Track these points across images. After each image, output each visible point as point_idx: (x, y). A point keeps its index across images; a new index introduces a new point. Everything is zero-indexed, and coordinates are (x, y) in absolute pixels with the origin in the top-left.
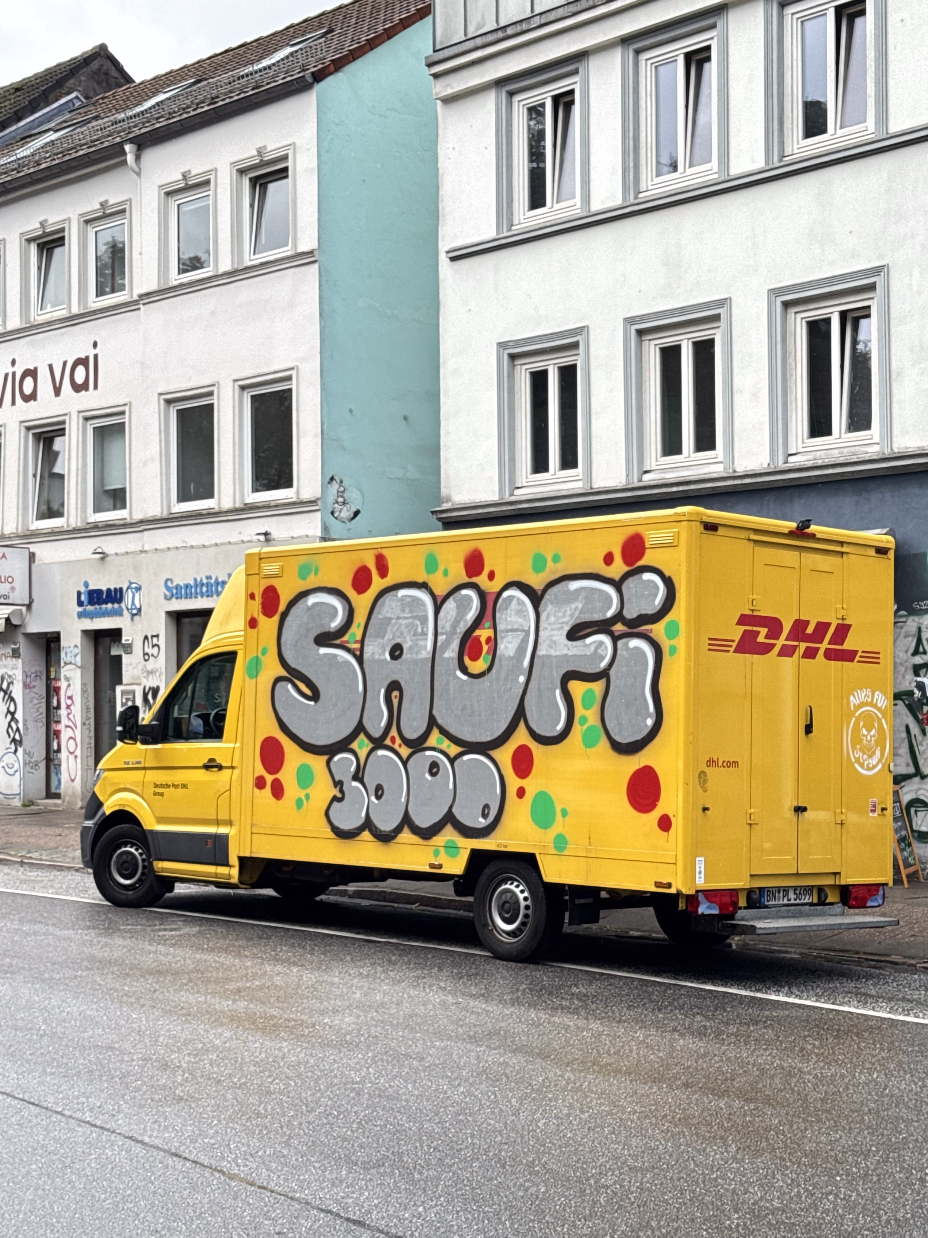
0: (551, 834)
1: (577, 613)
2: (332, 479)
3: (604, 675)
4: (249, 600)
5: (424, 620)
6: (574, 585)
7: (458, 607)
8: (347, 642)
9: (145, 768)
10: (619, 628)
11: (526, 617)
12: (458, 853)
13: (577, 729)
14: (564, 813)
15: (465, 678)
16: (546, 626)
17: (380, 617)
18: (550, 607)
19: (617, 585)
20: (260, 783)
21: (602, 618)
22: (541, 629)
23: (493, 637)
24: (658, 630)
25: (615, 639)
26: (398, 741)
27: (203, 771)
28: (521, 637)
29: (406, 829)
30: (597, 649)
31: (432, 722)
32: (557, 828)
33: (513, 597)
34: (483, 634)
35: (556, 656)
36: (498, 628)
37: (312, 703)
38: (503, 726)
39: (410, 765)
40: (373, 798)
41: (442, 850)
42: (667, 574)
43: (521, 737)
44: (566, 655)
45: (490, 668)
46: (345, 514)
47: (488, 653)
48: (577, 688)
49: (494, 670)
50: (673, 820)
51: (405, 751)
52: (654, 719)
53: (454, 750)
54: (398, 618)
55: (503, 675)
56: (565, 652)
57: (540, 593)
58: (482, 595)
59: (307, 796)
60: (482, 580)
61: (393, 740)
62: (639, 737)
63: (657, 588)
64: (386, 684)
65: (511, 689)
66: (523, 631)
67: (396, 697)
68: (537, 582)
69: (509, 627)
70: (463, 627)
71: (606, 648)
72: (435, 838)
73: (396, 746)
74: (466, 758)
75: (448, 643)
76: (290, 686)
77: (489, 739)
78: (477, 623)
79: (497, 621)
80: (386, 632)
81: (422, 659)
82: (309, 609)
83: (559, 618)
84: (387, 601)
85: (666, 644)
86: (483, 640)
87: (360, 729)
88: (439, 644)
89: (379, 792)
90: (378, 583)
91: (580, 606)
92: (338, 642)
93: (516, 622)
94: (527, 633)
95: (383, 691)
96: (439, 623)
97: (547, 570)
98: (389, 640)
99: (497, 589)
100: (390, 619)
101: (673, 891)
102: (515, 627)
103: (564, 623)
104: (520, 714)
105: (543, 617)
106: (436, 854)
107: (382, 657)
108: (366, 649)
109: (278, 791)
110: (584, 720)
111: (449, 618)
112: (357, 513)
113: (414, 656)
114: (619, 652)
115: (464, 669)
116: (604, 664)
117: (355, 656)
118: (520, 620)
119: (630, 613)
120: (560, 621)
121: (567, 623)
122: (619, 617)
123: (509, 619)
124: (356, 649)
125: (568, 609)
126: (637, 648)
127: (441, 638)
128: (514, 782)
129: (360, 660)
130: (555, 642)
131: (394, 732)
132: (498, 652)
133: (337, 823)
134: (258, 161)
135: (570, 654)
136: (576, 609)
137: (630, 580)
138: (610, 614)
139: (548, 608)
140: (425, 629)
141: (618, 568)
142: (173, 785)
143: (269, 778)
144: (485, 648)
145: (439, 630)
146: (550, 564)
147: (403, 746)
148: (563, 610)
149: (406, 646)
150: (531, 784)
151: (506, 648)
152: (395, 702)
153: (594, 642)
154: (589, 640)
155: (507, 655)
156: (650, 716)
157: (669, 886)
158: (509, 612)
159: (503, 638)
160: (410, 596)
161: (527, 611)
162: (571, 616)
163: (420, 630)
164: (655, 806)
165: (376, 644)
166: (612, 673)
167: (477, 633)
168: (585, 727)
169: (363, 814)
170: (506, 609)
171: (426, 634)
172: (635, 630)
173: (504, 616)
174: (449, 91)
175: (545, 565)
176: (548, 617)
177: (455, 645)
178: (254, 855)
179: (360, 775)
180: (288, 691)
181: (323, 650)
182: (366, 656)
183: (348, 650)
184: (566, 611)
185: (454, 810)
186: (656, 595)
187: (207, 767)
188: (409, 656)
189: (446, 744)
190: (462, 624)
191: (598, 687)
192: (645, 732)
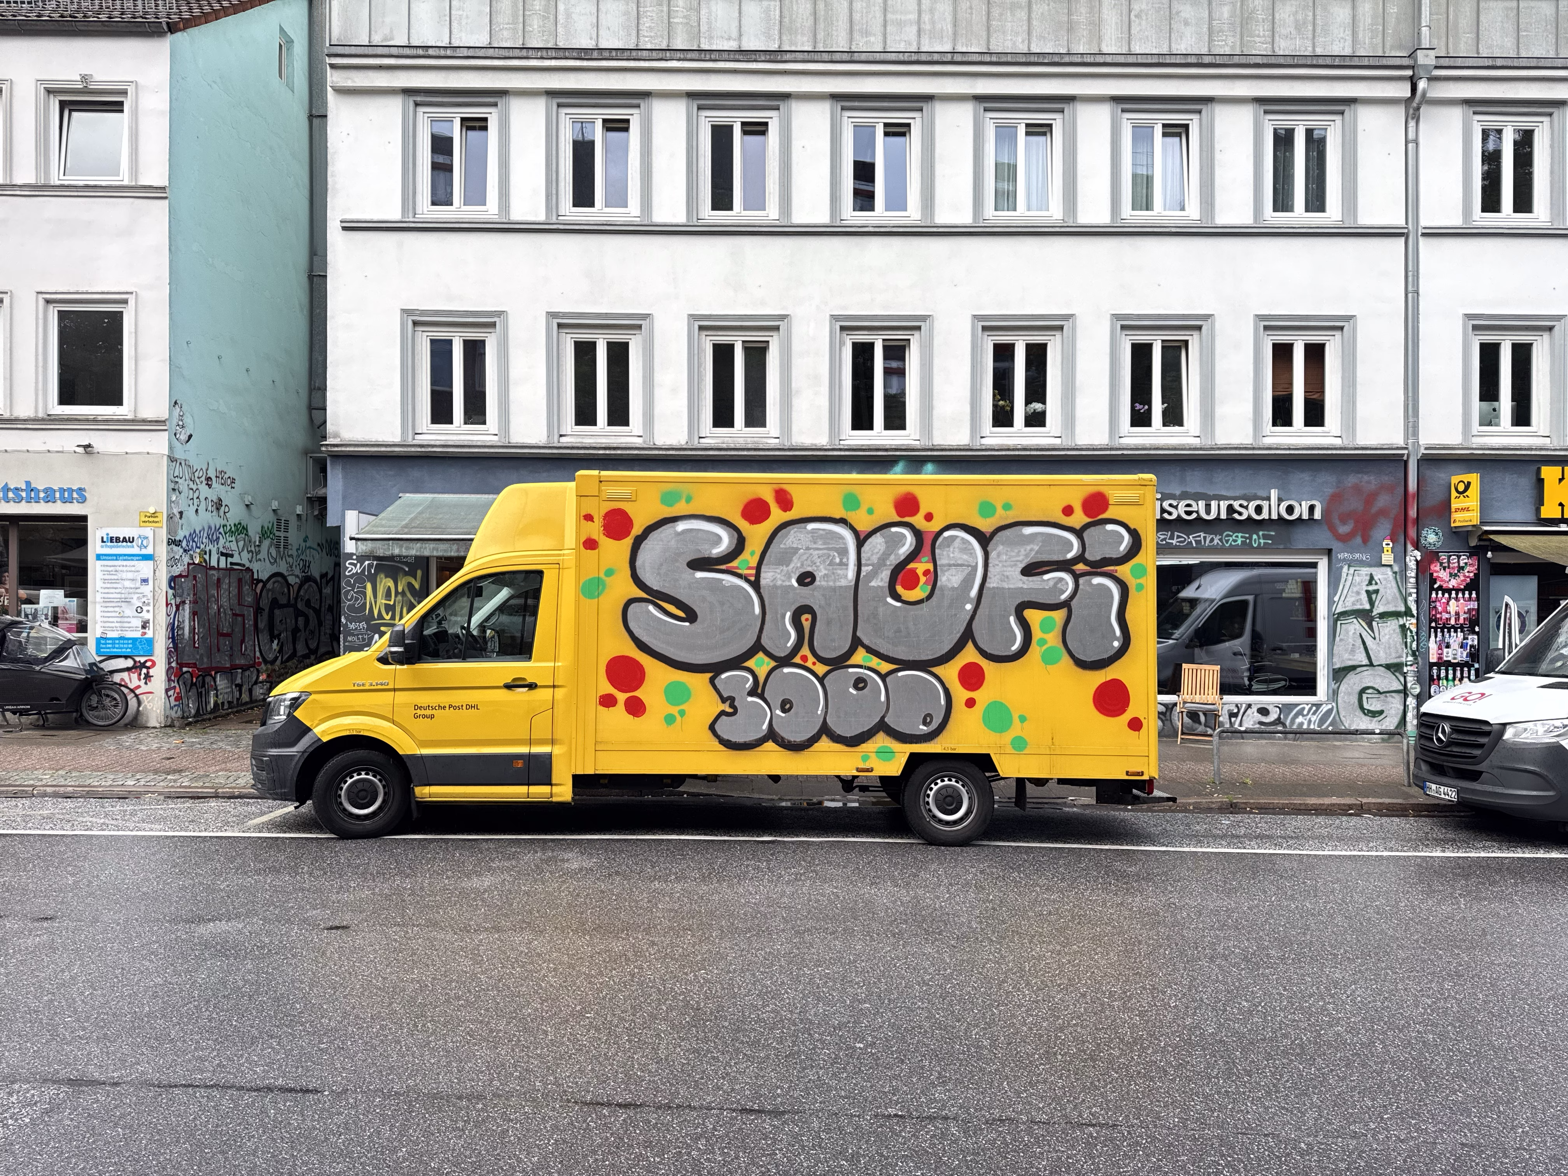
0: (1008, 737)
1: (1033, 553)
2: (176, 403)
3: (1066, 604)
4: (583, 522)
5: (844, 552)
6: (1028, 530)
7: (886, 543)
8: (737, 568)
9: (395, 690)
10: (1080, 567)
11: (972, 553)
12: (894, 757)
13: (1035, 650)
14: (1023, 719)
15: (898, 604)
16: (997, 562)
17: (782, 546)
18: (1001, 548)
19: (1079, 533)
20: (608, 701)
21: (1062, 559)
22: (990, 565)
23: (932, 570)
24: (1124, 571)
25: (1076, 577)
26: (811, 659)
27: (505, 691)
28: (966, 572)
29: (824, 737)
30: (1056, 584)
31: (856, 643)
32: (1016, 730)
33: (957, 537)
34: (921, 566)
35: (1009, 589)
36: (938, 563)
37: (687, 624)
38: (947, 647)
39: (826, 681)
40: (778, 712)
41: (873, 755)
42: (1132, 527)
43: (969, 655)
44: (1022, 588)
45: (929, 597)
46: (184, 437)
47: (926, 583)
48: (1033, 616)
49: (934, 598)
50: (1144, 722)
51: (821, 669)
52: (1121, 642)
53: (885, 667)
54: (808, 549)
55: (946, 603)
56: (1020, 585)
57: (988, 535)
58: (918, 534)
59: (682, 713)
60: (918, 520)
61: (805, 659)
62: (1105, 656)
63: (1123, 537)
64: (794, 608)
65: (956, 615)
66: (968, 566)
67: (807, 620)
68: (986, 525)
69: (952, 562)
70: (893, 561)
71: (1067, 583)
72: (863, 745)
73: (809, 664)
74: (900, 674)
75: (873, 574)
76: (651, 608)
77: (930, 657)
78: (913, 556)
79: (937, 557)
80: (791, 561)
81: (841, 587)
82: (679, 534)
83: (1011, 557)
84: (792, 532)
85: (1132, 583)
86: (920, 572)
87: (757, 648)
88: (863, 574)
89: (786, 706)
90: (777, 516)
91: (1036, 548)
92: (723, 567)
93: (961, 558)
94: (975, 568)
95: (788, 615)
96: (863, 555)
97: (997, 515)
98: (797, 566)
99: (937, 529)
100: (798, 549)
101: (1146, 777)
102: (959, 562)
103: (1017, 561)
104: (968, 635)
105: (993, 555)
106: (865, 758)
107: (788, 583)
108: (763, 575)
109: (636, 708)
110: (1042, 642)
111: (876, 551)
112: (190, 436)
113: (831, 584)
114: (1081, 587)
115: (897, 597)
116: (1064, 597)
117: (747, 580)
118: (965, 557)
119: (1093, 555)
120: (1014, 559)
121: (1021, 562)
122: (1080, 558)
123: (952, 555)
124: (751, 575)
125: (1022, 550)
126: (1100, 585)
127: (865, 570)
128: (960, 694)
129: (756, 585)
130: (1007, 577)
131: (805, 651)
132: (939, 583)
133: (726, 737)
134: (81, 87)
135: (1025, 587)
136: (1031, 550)
137: (1092, 529)
138: (1070, 556)
139: (998, 550)
140: (845, 560)
141: (1079, 519)
142: (450, 706)
143: (622, 697)
144: (923, 579)
145: (863, 562)
146: (1000, 511)
147: (818, 663)
148: (1016, 551)
149: (819, 575)
150: (981, 695)
151: (949, 580)
152: (807, 625)
153: (1053, 578)
154: (1046, 577)
155: (950, 586)
156: (1117, 639)
157: (1142, 774)
158: (951, 549)
159: (943, 572)
160: (823, 530)
161: (973, 549)
162: (1027, 556)
163: (838, 560)
164: (1125, 711)
165: (778, 571)
166: (1074, 603)
167: (912, 566)
168: (1044, 648)
169: (765, 726)
170: (949, 546)
171: (847, 565)
172: (1099, 570)
173: (945, 553)
174: (349, 84)
175: (995, 511)
176: (999, 555)
177: (885, 575)
178: (597, 772)
179: (759, 691)
180: (649, 612)
181: (699, 575)
182: (763, 582)
183: (739, 576)
184: (1019, 551)
185: (886, 719)
186: (1121, 543)
187: (508, 687)
188: (824, 583)
189: (875, 662)
190: (892, 557)
191: (1059, 616)
192: (1111, 653)
